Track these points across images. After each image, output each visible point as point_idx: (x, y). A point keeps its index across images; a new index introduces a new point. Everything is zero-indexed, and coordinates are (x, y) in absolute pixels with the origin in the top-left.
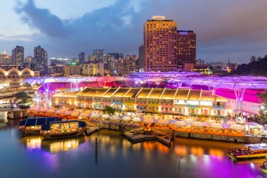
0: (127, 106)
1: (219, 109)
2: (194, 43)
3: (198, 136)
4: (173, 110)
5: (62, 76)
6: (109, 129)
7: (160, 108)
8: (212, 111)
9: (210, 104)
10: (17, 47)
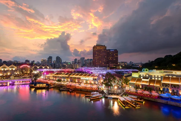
0: (67, 80)
1: (95, 81)
2: (117, 55)
3: (83, 90)
4: (81, 81)
5: (64, 69)
6: (58, 87)
7: (77, 80)
8: (93, 82)
9: (92, 79)
10: (50, 57)
